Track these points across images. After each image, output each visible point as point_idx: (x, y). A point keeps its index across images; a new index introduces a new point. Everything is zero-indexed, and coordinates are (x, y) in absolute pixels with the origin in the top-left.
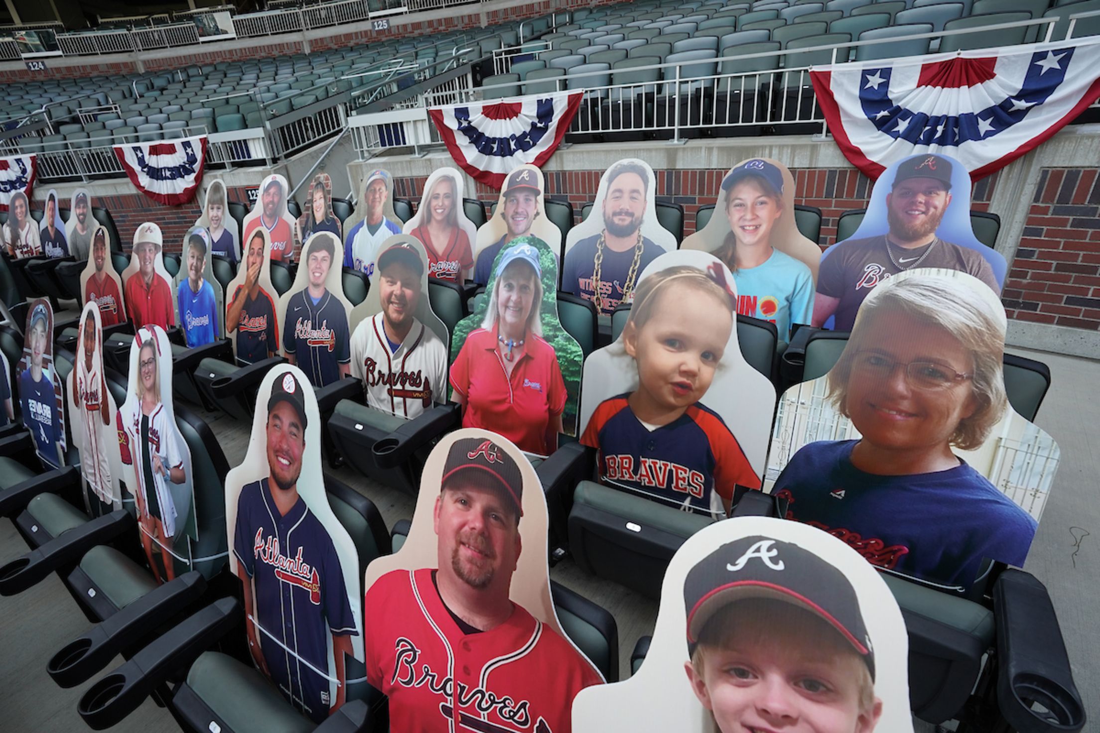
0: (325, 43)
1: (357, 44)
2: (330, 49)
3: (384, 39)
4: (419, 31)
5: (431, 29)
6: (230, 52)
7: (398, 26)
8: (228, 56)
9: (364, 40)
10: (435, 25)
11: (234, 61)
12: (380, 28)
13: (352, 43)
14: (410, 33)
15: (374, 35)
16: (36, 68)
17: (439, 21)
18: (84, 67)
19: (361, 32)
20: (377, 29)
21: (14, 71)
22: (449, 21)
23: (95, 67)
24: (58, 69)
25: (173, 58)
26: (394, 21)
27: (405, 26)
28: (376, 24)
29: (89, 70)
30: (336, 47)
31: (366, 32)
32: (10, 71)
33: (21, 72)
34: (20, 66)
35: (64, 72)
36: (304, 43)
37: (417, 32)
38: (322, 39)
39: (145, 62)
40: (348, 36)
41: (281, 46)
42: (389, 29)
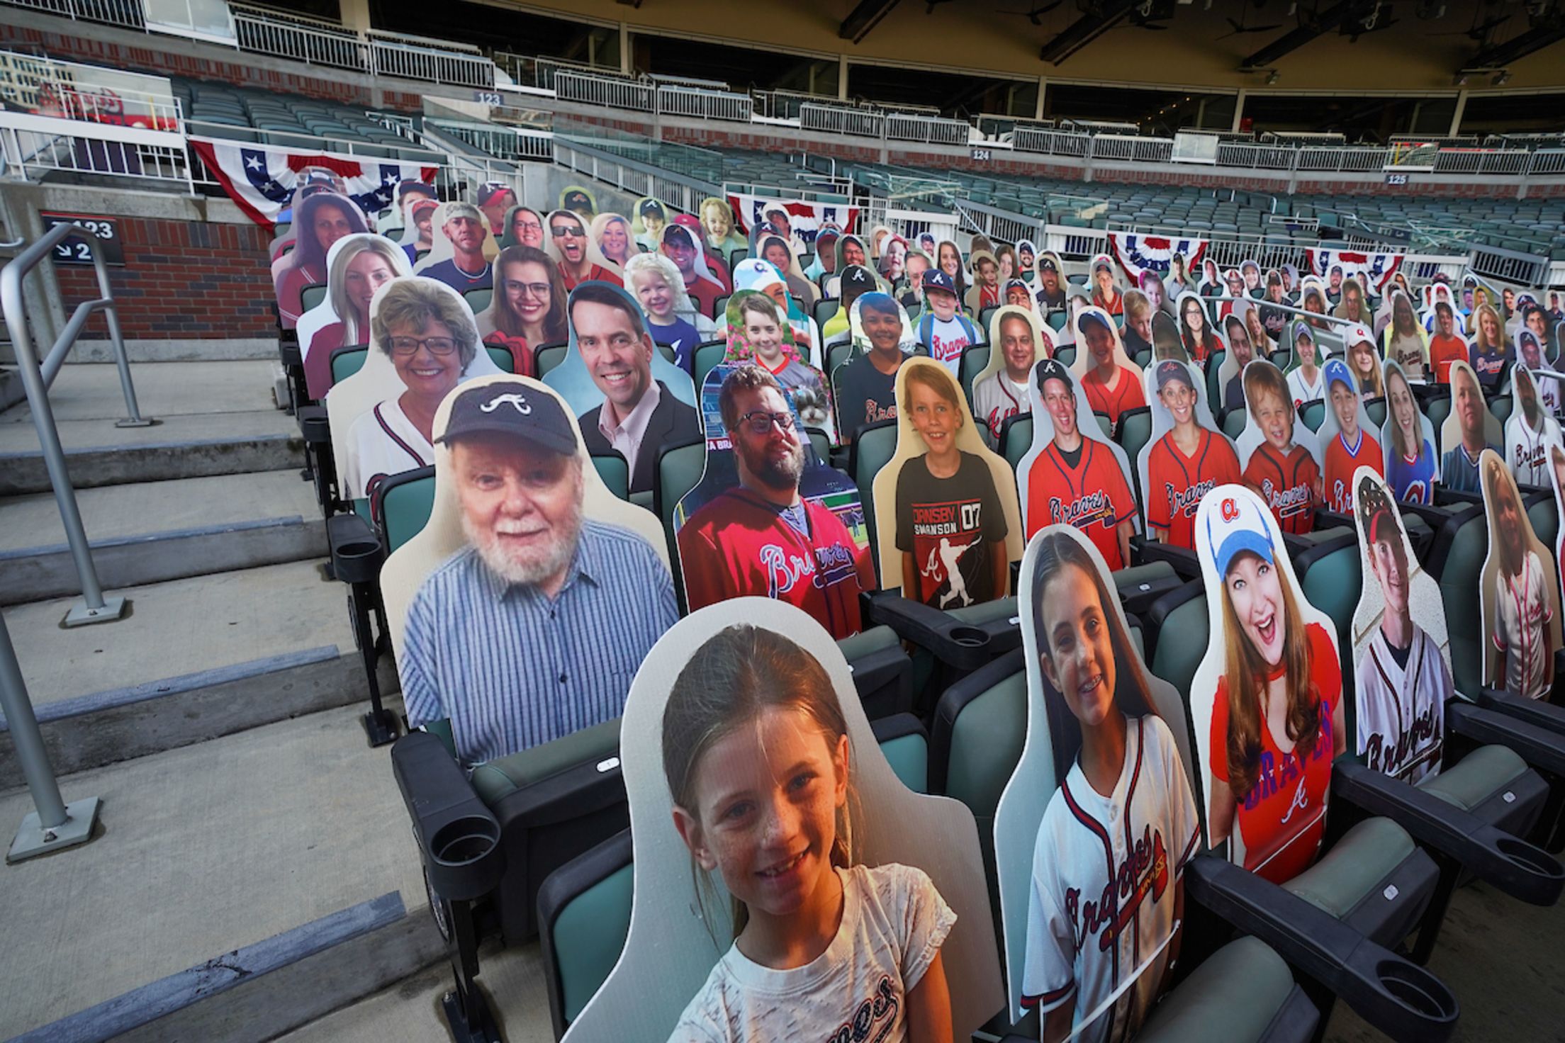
0: (1318, 187)
1: (1359, 194)
2: (1322, 194)
3: (1395, 194)
4: (1441, 192)
5: (1457, 193)
6: (1204, 177)
7: (1418, 184)
8: (1200, 181)
9: (1369, 192)
10: (1463, 189)
11: (1204, 188)
12: (1396, 182)
13: (1353, 192)
14: (1432, 192)
15: (1385, 188)
16: (980, 158)
17: (1470, 187)
18: (1031, 165)
19: (1369, 183)
20: (1391, 182)
21: (954, 157)
22: (1481, 187)
23: (1041, 167)
24: (1002, 163)
25: (1133, 172)
26: (1414, 179)
27: (1426, 185)
28: (1392, 178)
29: (1034, 168)
30: (1331, 193)
31: (1375, 184)
32: (950, 157)
33: (962, 159)
34: (965, 152)
35: (1007, 166)
36: (1291, 183)
37: (1438, 193)
38: (1315, 183)
39: (1096, 171)
40: (1351, 185)
41: (1264, 181)
42: (1406, 184)
